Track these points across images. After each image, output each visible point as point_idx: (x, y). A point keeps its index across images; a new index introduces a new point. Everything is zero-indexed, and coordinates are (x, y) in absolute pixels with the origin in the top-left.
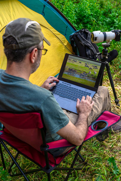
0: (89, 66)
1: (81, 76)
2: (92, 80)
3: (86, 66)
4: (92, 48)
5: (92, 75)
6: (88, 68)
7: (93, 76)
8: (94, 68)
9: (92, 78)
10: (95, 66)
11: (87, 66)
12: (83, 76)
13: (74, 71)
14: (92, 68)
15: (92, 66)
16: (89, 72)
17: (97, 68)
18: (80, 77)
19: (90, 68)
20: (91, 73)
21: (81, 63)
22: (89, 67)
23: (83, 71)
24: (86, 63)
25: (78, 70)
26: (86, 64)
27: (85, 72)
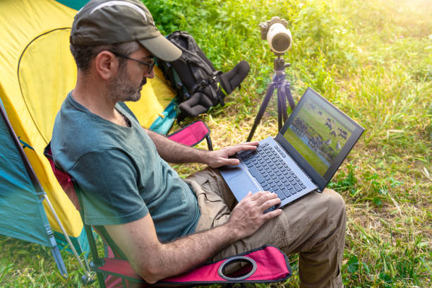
0: (333, 125)
1: (311, 143)
2: (327, 159)
3: (327, 124)
4: (202, 65)
5: (331, 149)
6: (328, 131)
7: (332, 152)
8: (340, 135)
9: (329, 155)
10: (345, 130)
11: (330, 126)
12: (315, 143)
13: (304, 127)
14: (336, 133)
15: (339, 129)
16: (328, 141)
17: (345, 138)
18: (309, 143)
19: (333, 133)
20: (330, 143)
21: (321, 113)
22: (333, 130)
23: (318, 134)
24: (330, 118)
25: (311, 128)
26: (329, 120)
27: (320, 136)
